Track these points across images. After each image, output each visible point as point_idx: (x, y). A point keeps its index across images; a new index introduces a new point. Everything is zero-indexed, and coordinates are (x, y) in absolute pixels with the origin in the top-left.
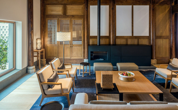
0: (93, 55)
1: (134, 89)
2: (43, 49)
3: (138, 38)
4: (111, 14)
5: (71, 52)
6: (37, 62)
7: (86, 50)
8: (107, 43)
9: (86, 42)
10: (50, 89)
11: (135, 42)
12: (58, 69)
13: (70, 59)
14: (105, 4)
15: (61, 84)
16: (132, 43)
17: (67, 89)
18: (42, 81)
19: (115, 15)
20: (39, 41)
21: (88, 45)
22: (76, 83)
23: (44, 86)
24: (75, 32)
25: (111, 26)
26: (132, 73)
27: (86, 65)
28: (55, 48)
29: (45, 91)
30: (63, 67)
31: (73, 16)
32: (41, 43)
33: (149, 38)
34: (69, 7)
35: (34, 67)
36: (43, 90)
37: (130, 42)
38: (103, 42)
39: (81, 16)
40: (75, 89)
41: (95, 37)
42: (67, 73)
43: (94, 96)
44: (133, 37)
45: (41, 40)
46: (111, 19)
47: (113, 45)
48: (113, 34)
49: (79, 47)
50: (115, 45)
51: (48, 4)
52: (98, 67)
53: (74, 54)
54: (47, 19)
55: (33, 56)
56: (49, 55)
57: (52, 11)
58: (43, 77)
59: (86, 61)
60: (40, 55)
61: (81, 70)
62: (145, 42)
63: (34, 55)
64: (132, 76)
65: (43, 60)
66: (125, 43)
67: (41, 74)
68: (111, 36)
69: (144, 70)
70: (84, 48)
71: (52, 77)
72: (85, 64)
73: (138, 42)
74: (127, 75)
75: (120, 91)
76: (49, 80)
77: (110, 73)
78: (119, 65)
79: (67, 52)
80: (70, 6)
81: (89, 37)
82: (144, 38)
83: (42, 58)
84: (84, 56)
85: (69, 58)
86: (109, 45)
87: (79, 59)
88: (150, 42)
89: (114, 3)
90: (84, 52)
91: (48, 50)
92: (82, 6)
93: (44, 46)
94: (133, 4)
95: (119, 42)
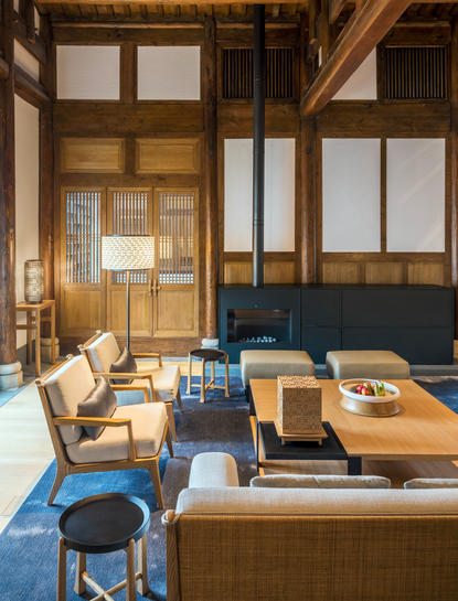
0: (236, 323)
1: (402, 443)
2: (48, 302)
3: (404, 259)
4: (303, 171)
5: (155, 311)
6: (29, 347)
7: (209, 303)
8: (289, 278)
9: (208, 273)
10: (88, 443)
11: (394, 274)
12: (114, 369)
13: (149, 340)
14: (282, 132)
15: (128, 424)
16: (383, 280)
17: (152, 443)
18: (57, 412)
19: (319, 174)
20: (34, 271)
21: (219, 286)
22: (177, 423)
23: (64, 430)
24: (169, 239)
25: (305, 214)
26: (388, 386)
27: (214, 360)
28: (95, 296)
29: (69, 449)
30: (129, 365)
31: (161, 179)
32: (43, 278)
33: (444, 259)
34: (145, 145)
35: (18, 365)
36: (62, 447)
37: (373, 275)
38: (273, 274)
39: (191, 177)
40: (174, 444)
41: (243, 257)
42: (146, 383)
43: (249, 469)
44: (384, 257)
45: (42, 265)
46: (304, 190)
47: (311, 285)
48: (310, 245)
49: (182, 295)
50: (316, 284)
51: (69, 135)
52: (258, 365)
53: (165, 319)
54: (63, 189)
55: (14, 327)
56: (71, 322)
57: (83, 158)
58: (61, 397)
59: (209, 343)
60: (37, 323)
61: (194, 380)
62: (430, 275)
63: (18, 323)
64: (389, 397)
65: (49, 341)
66: (355, 280)
67: (56, 385)
68: (304, 253)
69: (429, 380)
70: (202, 297)
71: (93, 399)
72: (208, 356)
73: (405, 274)
74: (371, 392)
75: (350, 451)
76: (84, 410)
77: (311, 382)
78: (336, 359)
79: (141, 311)
80: (150, 141)
81: (220, 257)
82: (425, 262)
83: (45, 334)
84: (202, 329)
85: (145, 333)
86: (297, 284)
87: (182, 339)
88: (448, 276)
89: (315, 129)
90: (202, 313)
91: (69, 305)
92: (196, 141)
93: (52, 292)
94: (384, 133)
95: (331, 273)
